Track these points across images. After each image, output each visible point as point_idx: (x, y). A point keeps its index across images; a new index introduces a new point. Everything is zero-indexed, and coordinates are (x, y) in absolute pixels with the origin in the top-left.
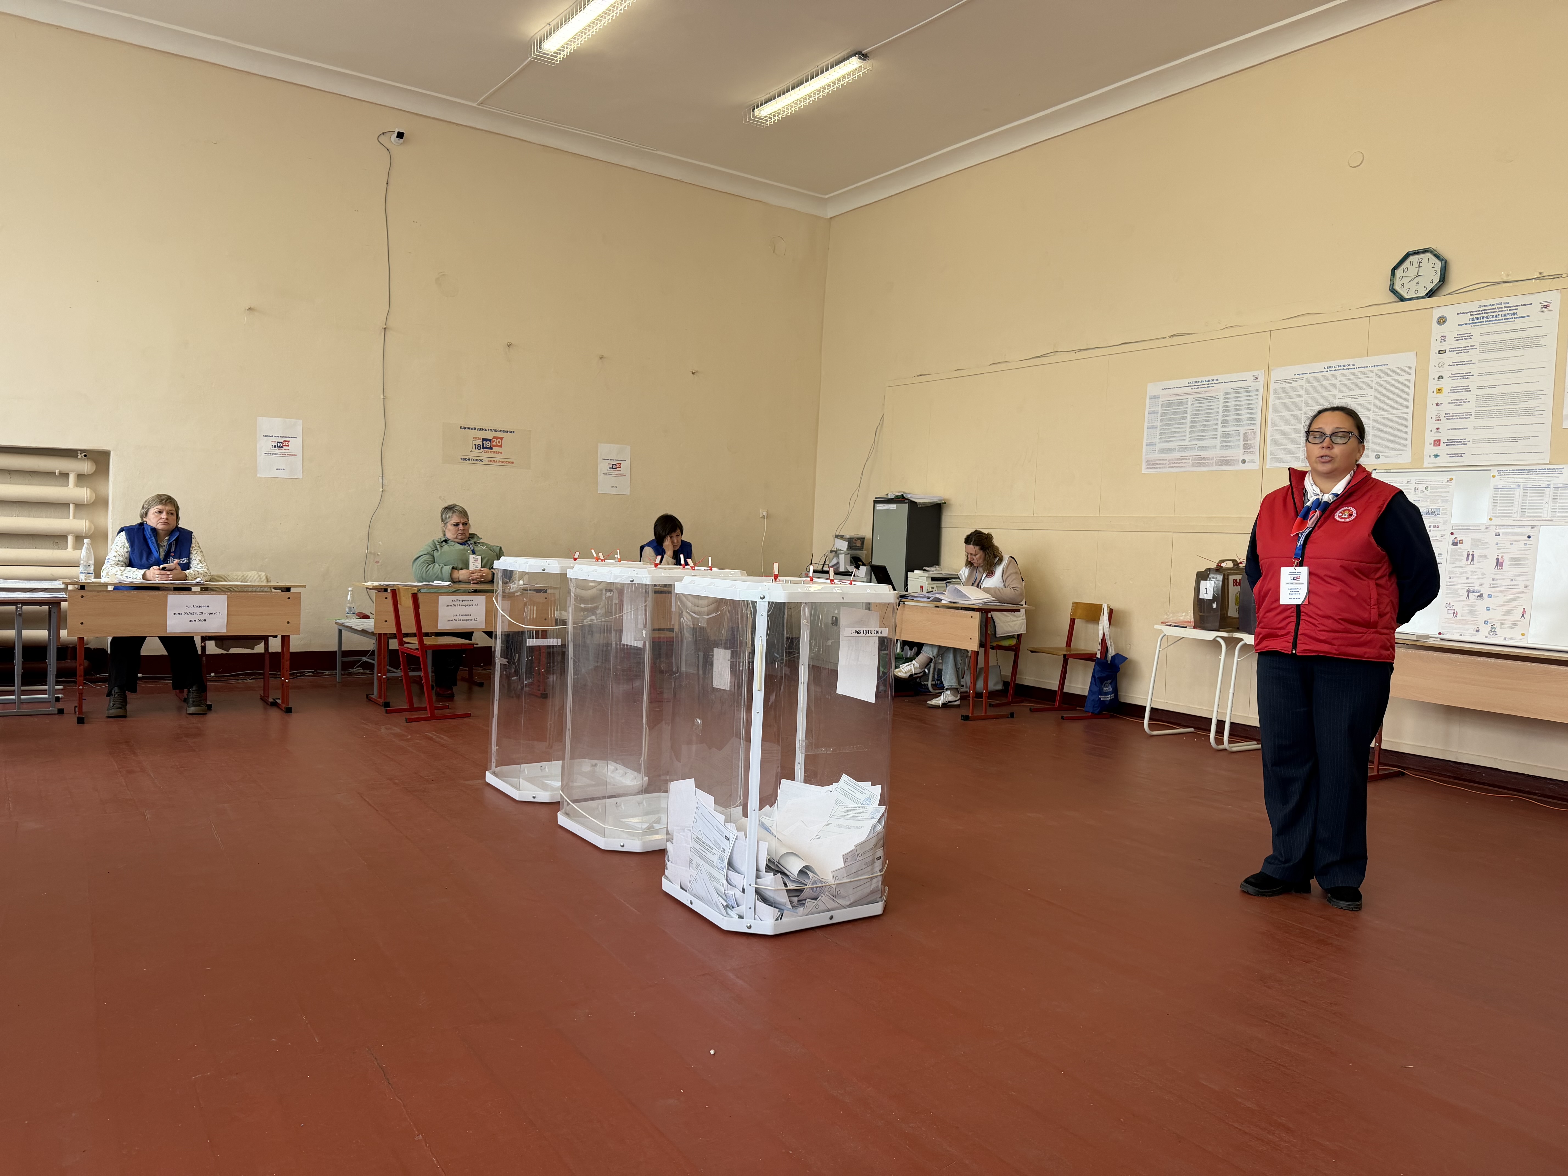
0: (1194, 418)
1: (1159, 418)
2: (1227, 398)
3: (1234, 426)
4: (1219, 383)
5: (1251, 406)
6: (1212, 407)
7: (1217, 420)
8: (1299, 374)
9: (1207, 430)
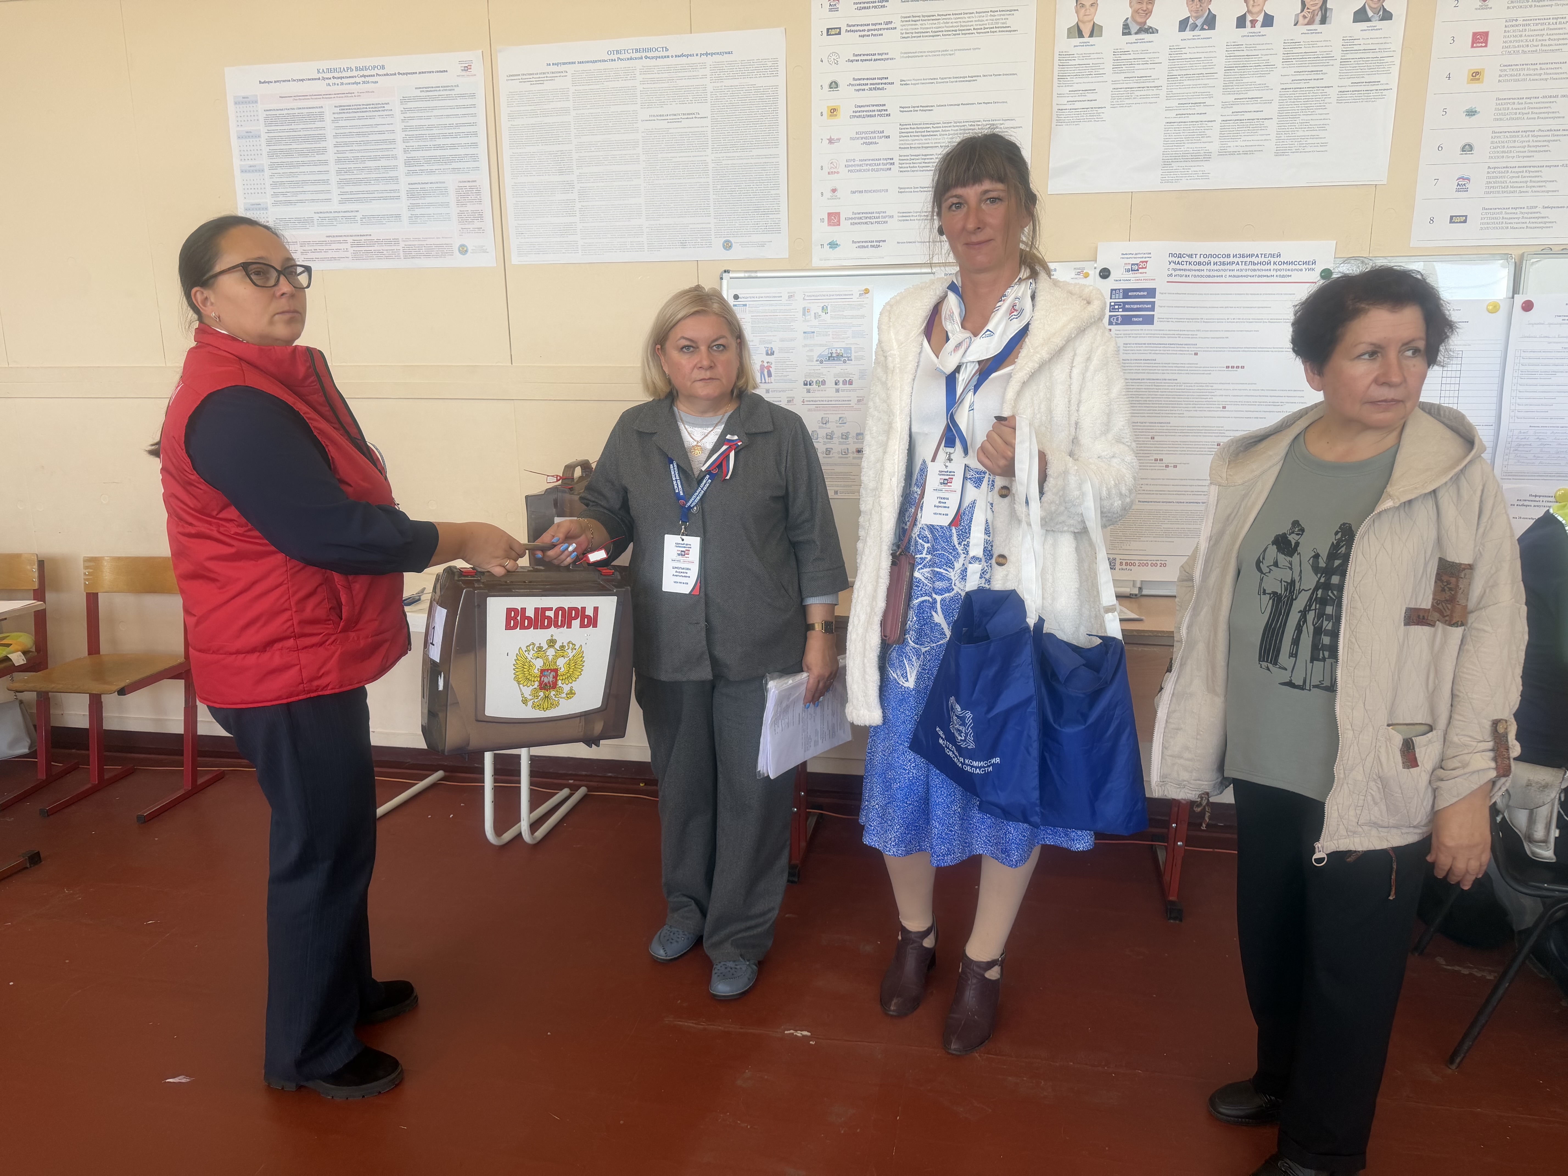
0: (344, 152)
1: (265, 150)
2: (410, 110)
3: (431, 172)
4: (387, 75)
5: (462, 129)
6: (380, 128)
7: (395, 157)
8: (557, 64)
9: (377, 179)
